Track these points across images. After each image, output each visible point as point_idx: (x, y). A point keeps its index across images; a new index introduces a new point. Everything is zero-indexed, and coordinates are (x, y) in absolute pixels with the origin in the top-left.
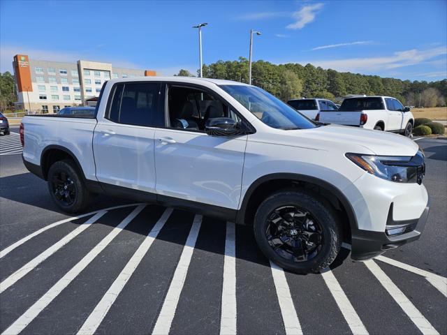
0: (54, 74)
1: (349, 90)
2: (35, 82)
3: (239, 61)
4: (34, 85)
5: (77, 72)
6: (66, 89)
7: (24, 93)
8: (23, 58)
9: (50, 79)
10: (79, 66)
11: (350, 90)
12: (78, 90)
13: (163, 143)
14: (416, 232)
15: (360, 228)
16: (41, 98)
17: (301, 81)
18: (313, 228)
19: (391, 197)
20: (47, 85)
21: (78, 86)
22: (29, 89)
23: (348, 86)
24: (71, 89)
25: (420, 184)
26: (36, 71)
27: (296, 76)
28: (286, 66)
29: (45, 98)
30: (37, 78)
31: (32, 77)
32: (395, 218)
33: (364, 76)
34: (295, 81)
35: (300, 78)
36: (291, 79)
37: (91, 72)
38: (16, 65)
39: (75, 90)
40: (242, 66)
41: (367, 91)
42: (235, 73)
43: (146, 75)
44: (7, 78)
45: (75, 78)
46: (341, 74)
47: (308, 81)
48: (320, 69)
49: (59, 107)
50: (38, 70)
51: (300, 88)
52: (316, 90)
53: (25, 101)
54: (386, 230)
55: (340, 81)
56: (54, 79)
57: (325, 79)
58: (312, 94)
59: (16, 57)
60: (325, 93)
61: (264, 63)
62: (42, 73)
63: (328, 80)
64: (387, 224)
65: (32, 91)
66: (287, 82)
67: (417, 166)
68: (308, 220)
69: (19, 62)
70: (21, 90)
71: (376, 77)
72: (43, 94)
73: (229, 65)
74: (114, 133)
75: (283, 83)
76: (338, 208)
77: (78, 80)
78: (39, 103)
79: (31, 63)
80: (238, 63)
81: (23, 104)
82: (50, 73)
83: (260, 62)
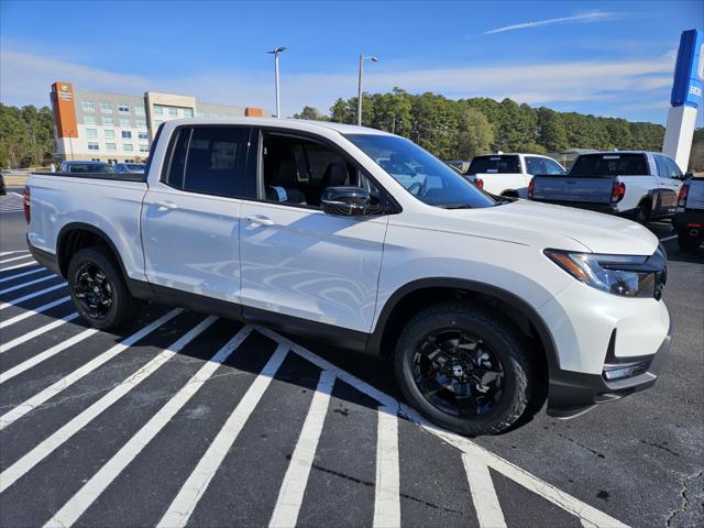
0: (111, 112)
1: (573, 141)
2: (83, 123)
3: (394, 94)
4: (80, 128)
5: (143, 109)
6: (126, 135)
7: (66, 140)
8: (64, 88)
9: (104, 119)
10: (146, 100)
11: (575, 141)
12: (145, 137)
13: (254, 225)
14: (650, 375)
15: (563, 367)
16: (90, 147)
17: (492, 125)
18: (488, 363)
19: (613, 321)
20: (99, 128)
21: (144, 130)
22: (74, 134)
23: (572, 134)
24: (135, 134)
25: (658, 300)
26: (83, 107)
27: (483, 118)
28: (470, 102)
29: (97, 148)
31: (78, 116)
32: (618, 353)
33: (600, 119)
34: (481, 126)
35: (490, 122)
36: (476, 124)
37: (165, 109)
38: (55, 98)
39: (140, 137)
40: (397, 101)
41: (603, 143)
42: (385, 113)
43: (246, 114)
44: (45, 116)
45: (139, 118)
46: (562, 115)
47: (504, 127)
48: (525, 107)
49: (116, 161)
50: (86, 106)
51: (490, 138)
52: (517, 141)
53: (67, 151)
54: (604, 372)
55: (558, 126)
56: (110, 120)
57: (533, 123)
58: (510, 147)
59: (54, 86)
60: (532, 145)
61: (434, 98)
62: (93, 110)
63: (538, 124)
64: (606, 362)
65: (76, 136)
66: (469, 128)
67: (655, 272)
68: (480, 352)
69: (59, 92)
70: (61, 136)
71: (619, 120)
72: (93, 141)
73: (378, 99)
74: (174, 206)
75: (462, 128)
76: (529, 334)
77: (145, 122)
78: (86, 156)
79: (76, 95)
80: (391, 97)
81: (64, 156)
82: (103, 111)
83: (428, 96)
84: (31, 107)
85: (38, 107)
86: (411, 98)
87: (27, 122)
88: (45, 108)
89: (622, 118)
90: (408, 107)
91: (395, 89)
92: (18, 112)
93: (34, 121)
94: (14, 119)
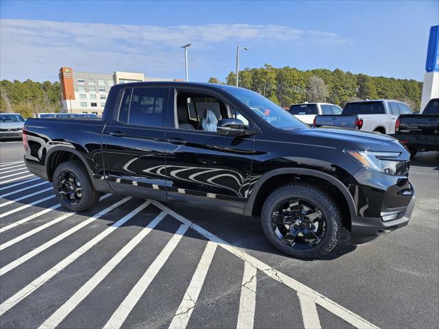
2: (78, 91)
3: (265, 68)
4: (77, 94)
5: (113, 82)
6: (103, 97)
7: (68, 101)
8: (67, 70)
9: (90, 88)
10: (115, 76)
11: (382, 94)
16: (82, 105)
17: (328, 86)
20: (87, 94)
22: (72, 97)
23: (380, 90)
27: (322, 82)
28: (314, 72)
29: (86, 105)
30: (80, 88)
31: (75, 87)
33: (399, 80)
34: (321, 87)
35: (326, 84)
36: (317, 85)
37: (126, 81)
38: (61, 76)
40: (267, 72)
42: (260, 80)
44: (56, 87)
46: (373, 78)
47: (336, 87)
48: (349, 74)
49: (97, 113)
51: (327, 93)
52: (344, 95)
53: (69, 108)
55: (370, 84)
56: (94, 89)
57: (355, 83)
59: (61, 69)
61: (290, 70)
63: (358, 84)
65: (74, 99)
66: (313, 88)
69: (64, 73)
70: (65, 99)
71: (412, 81)
73: (255, 72)
75: (308, 88)
78: (80, 110)
79: (74, 75)
80: (263, 70)
81: (67, 110)
82: (90, 84)
83: (286, 69)
84: (49, 82)
85: (52, 82)
86: (276, 70)
87: (46, 91)
88: (56, 83)
89: (414, 79)
90: (274, 76)
91: (266, 65)
92: (41, 85)
93: (49, 91)
94: (37, 89)
